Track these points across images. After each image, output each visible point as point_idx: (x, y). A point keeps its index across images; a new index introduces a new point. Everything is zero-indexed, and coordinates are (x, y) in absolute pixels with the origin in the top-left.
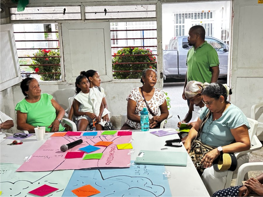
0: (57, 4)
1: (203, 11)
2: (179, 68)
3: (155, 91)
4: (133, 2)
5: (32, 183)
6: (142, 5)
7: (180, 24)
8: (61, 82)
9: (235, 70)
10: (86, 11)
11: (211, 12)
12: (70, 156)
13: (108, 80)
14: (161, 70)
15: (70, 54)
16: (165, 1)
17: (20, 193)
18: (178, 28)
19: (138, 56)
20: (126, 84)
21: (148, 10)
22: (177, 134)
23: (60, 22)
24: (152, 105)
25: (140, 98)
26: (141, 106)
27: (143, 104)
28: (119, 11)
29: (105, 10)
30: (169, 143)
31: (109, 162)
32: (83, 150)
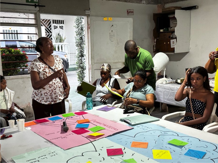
4: (17, 10)
6: (24, 13)
9: (93, 65)
30: (126, 112)
31: (114, 129)
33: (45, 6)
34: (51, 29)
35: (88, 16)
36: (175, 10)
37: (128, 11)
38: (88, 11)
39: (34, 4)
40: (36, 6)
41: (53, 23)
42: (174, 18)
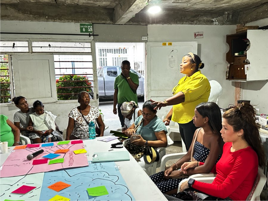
0: (7, 39)
1: (120, 48)
2: (105, 91)
3: (91, 108)
4: (73, 40)
5: (12, 185)
6: (80, 42)
7: (104, 57)
8: (11, 104)
9: (150, 92)
10: (33, 46)
11: (126, 48)
12: (36, 163)
13: (54, 102)
14: (97, 92)
15: (20, 80)
16: (98, 41)
17: (4, 194)
18: (102, 60)
19: (78, 82)
20: (69, 104)
21: (85, 47)
22: (117, 139)
23: (10, 54)
24: (90, 119)
25: (79, 114)
26: (80, 121)
27: (82, 119)
28: (61, 46)
29: (50, 45)
30: (114, 146)
31: (71, 164)
32: (46, 157)
33: (98, 35)
36: (247, 30)
38: (145, 37)
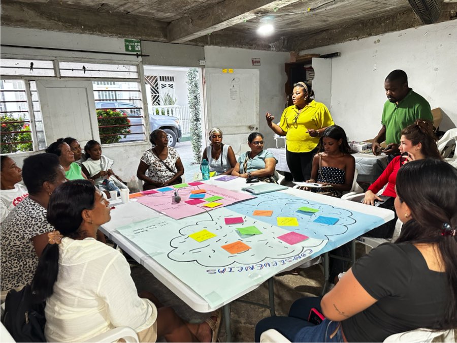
3: (169, 150)
4: (115, 61)
16: (147, 63)
21: (130, 71)
24: (169, 164)
25: (155, 158)
27: (160, 164)
29: (84, 68)
30: (250, 181)
31: (234, 198)
33: (149, 56)
34: (158, 88)
35: (203, 67)
36: (311, 58)
37: (253, 61)
38: (202, 61)
39: (135, 53)
40: (138, 56)
41: (161, 80)
42: (311, 69)
